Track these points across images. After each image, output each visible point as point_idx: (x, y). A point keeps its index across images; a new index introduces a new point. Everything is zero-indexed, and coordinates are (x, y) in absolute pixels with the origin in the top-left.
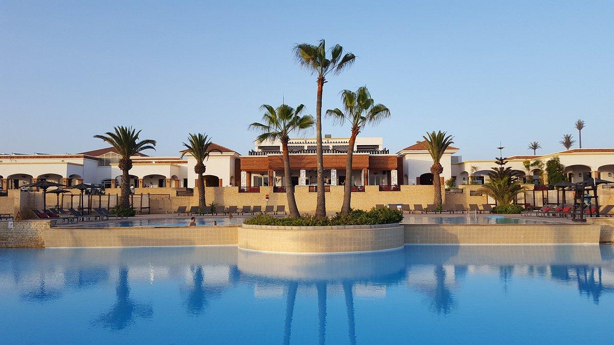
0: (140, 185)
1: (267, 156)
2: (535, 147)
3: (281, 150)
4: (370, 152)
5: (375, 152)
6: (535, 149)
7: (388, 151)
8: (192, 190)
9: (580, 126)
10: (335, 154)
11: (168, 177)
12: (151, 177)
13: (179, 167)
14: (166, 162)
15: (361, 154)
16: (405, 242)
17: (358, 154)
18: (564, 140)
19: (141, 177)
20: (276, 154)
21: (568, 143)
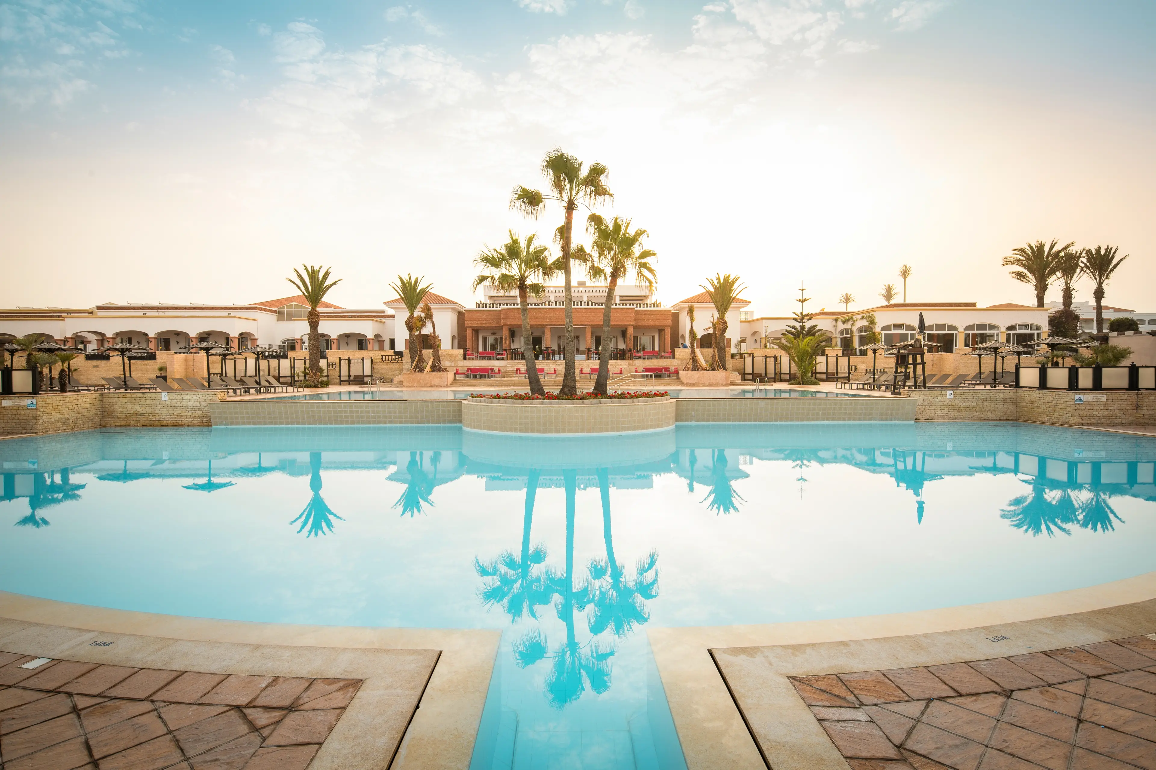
0: (334, 346)
1: (500, 309)
2: (847, 299)
3: (519, 301)
4: (637, 305)
5: (644, 305)
6: (847, 303)
7: (660, 303)
8: (401, 354)
9: (905, 273)
10: (590, 307)
11: (370, 335)
12: (348, 336)
13: (384, 323)
14: (366, 317)
15: (625, 307)
16: (677, 421)
17: (621, 307)
18: (884, 292)
19: (334, 336)
20: (512, 307)
21: (889, 296)
